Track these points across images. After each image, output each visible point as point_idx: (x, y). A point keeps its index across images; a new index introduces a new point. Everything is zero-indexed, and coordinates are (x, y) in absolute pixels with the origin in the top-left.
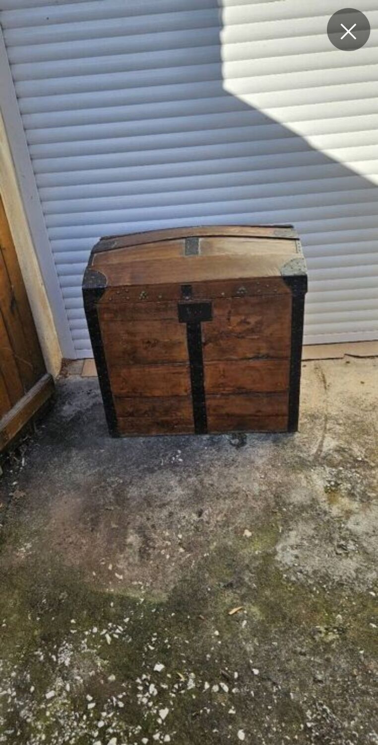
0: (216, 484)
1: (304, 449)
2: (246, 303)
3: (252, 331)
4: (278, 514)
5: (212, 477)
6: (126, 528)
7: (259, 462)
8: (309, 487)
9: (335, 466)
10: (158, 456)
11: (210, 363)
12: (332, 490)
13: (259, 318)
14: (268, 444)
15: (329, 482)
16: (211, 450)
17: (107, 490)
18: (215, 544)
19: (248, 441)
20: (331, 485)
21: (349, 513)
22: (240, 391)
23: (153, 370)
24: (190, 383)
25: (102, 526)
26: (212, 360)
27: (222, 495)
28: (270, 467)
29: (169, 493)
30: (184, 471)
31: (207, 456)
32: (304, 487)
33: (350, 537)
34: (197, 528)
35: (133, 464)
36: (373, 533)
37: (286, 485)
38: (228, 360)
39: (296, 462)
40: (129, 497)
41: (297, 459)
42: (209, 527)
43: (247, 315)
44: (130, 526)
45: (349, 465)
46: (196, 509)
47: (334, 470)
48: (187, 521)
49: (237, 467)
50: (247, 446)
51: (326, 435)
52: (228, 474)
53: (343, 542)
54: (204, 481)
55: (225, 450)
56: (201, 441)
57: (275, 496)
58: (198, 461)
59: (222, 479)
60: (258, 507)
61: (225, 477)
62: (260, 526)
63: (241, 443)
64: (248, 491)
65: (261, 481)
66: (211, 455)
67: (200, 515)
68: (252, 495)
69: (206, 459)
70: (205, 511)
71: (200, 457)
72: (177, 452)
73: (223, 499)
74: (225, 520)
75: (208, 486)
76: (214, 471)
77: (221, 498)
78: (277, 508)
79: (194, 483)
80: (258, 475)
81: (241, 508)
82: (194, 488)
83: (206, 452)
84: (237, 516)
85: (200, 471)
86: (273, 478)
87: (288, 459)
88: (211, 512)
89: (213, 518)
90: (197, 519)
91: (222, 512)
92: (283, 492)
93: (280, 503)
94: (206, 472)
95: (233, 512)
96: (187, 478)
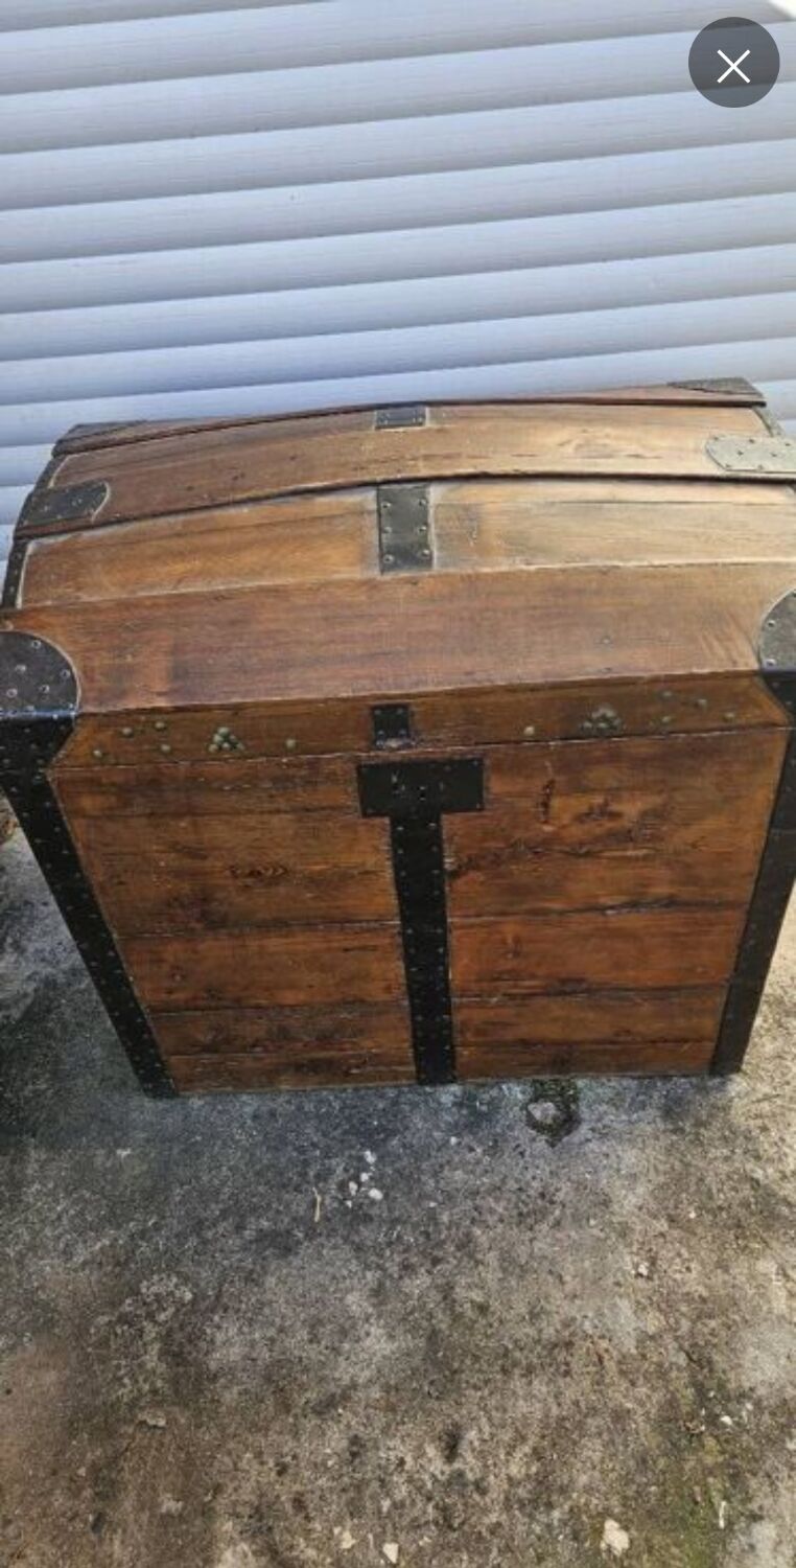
0: (495, 1305)
1: (765, 1146)
2: (614, 757)
3: (627, 837)
4: (710, 1442)
5: (481, 1268)
6: (207, 1512)
7: (629, 1201)
10: (303, 1175)
11: (473, 920)
13: (656, 800)
14: (649, 1121)
16: (472, 1150)
17: (141, 1331)
19: (584, 1112)
22: (566, 987)
23: (274, 943)
24: (403, 972)
25: (128, 1504)
26: (478, 915)
27: (518, 1354)
28: (662, 1225)
29: (346, 1346)
30: (390, 1244)
31: (459, 1175)
32: (781, 1317)
34: (444, 1510)
35: (224, 1214)
37: (724, 1312)
38: (535, 912)
39: (746, 1204)
40: (213, 1366)
41: (746, 1191)
42: (486, 1511)
43: (614, 793)
44: (221, 1504)
46: (438, 1424)
48: (410, 1480)
49: (558, 1224)
50: (584, 1131)
52: (531, 1255)
54: (458, 1290)
55: (514, 1150)
56: (436, 1113)
57: (691, 1359)
58: (430, 1198)
59: (513, 1283)
60: (640, 1411)
61: (524, 1270)
62: (653, 1499)
63: (562, 1117)
64: (602, 1337)
65: (642, 1290)
66: (472, 1172)
67: (451, 1451)
68: (615, 1353)
69: (457, 1190)
70: (467, 1430)
71: (437, 1182)
72: (361, 1159)
73: (523, 1376)
74: (537, 1474)
75: (469, 1313)
76: (486, 1245)
77: (517, 1371)
78: (703, 1412)
79: (425, 1303)
80: (628, 1261)
81: (586, 1416)
82: (425, 1324)
83: (457, 1159)
84: (575, 1455)
85: (440, 1244)
86: (678, 1276)
87: (719, 1191)
88: (486, 1437)
89: (495, 1465)
90: (443, 1473)
91: (524, 1439)
92: (715, 1341)
93: (709, 1390)
94: (458, 1248)
95: (560, 1437)
96: (401, 1277)
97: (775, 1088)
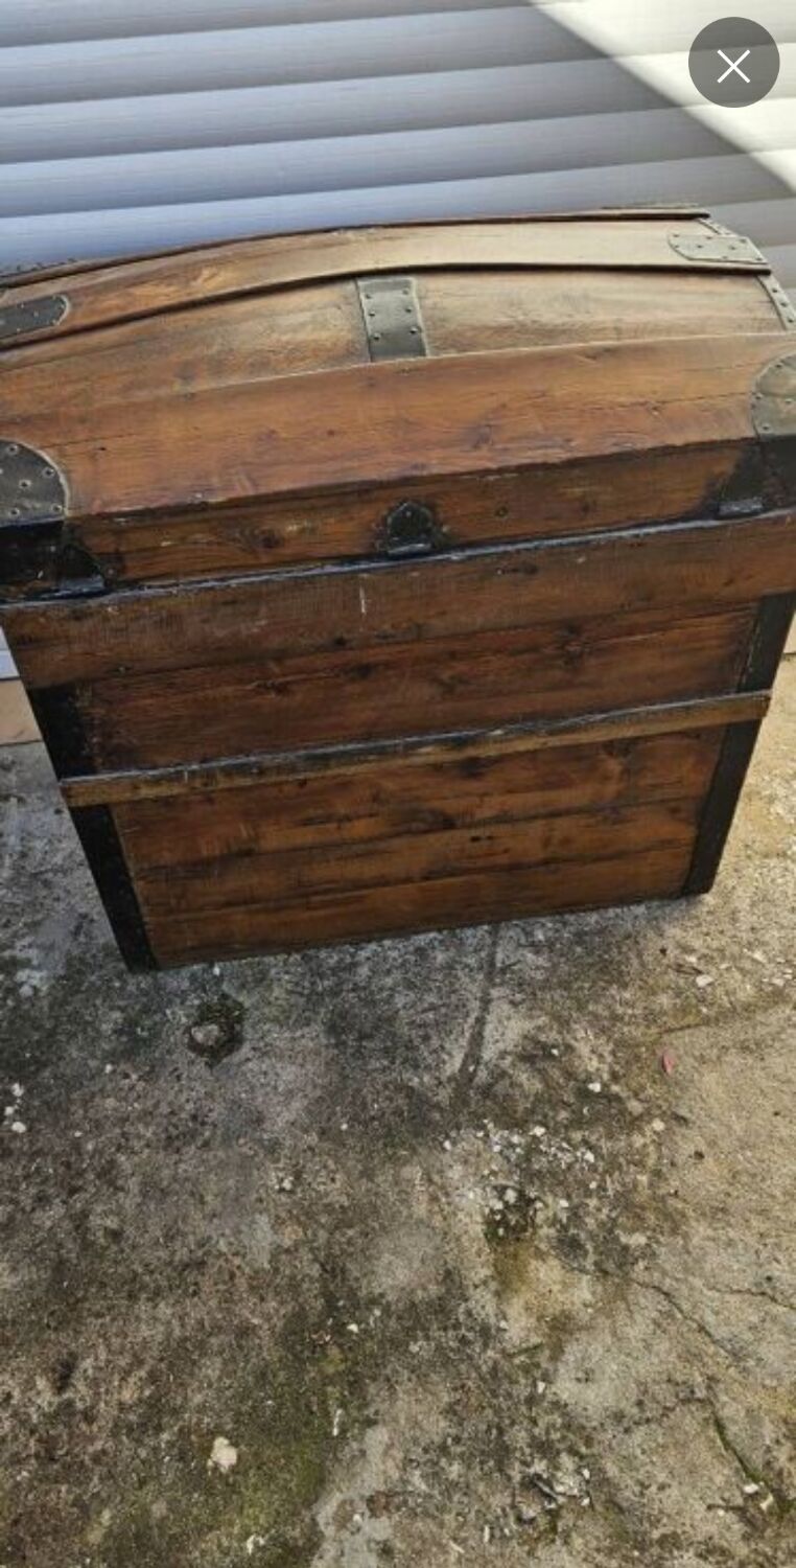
0: (130, 1231)
1: (425, 1054)
4: (334, 1352)
7: (282, 1117)
8: (437, 1221)
9: (520, 1125)
12: (507, 1227)
14: (312, 1037)
15: (501, 1191)
16: (127, 1076)
18: (106, 1515)
19: (248, 1032)
20: (506, 1203)
21: (561, 1328)
27: (147, 1278)
28: (312, 1139)
30: (27, 1177)
31: (110, 1102)
32: (420, 1221)
33: (564, 1438)
34: (49, 1445)
36: (635, 1410)
37: (363, 1220)
39: (398, 1112)
41: (401, 1101)
42: (92, 1439)
45: (563, 1115)
46: (52, 1353)
47: (515, 1139)
48: (15, 1415)
49: (206, 1144)
50: (245, 1050)
51: (495, 993)
52: (175, 1179)
53: (539, 1467)
54: (91, 1218)
55: (171, 1073)
56: (93, 1040)
57: (325, 1271)
58: (77, 1127)
59: (152, 1207)
60: (266, 1327)
61: (164, 1193)
62: (268, 1413)
63: (225, 1038)
64: (236, 1254)
65: (282, 1205)
66: (125, 1099)
67: (62, 1382)
68: (247, 1270)
69: (106, 1117)
70: (83, 1359)
71: (86, 1111)
72: (8, 1093)
73: (148, 1299)
74: (150, 1397)
75: (102, 1240)
76: (130, 1172)
77: (144, 1296)
78: (330, 1322)
79: (55, 1235)
80: (276, 1177)
81: (210, 1335)
82: (52, 1254)
83: (109, 1087)
84: (192, 1375)
85: (81, 1174)
86: (322, 1188)
87: (374, 1101)
88: (102, 1364)
89: (107, 1392)
90: (50, 1404)
91: (141, 1363)
92: (351, 1249)
93: (338, 1300)
94: (99, 1176)
95: (179, 1357)
96: (33, 1210)
97: (441, 998)
